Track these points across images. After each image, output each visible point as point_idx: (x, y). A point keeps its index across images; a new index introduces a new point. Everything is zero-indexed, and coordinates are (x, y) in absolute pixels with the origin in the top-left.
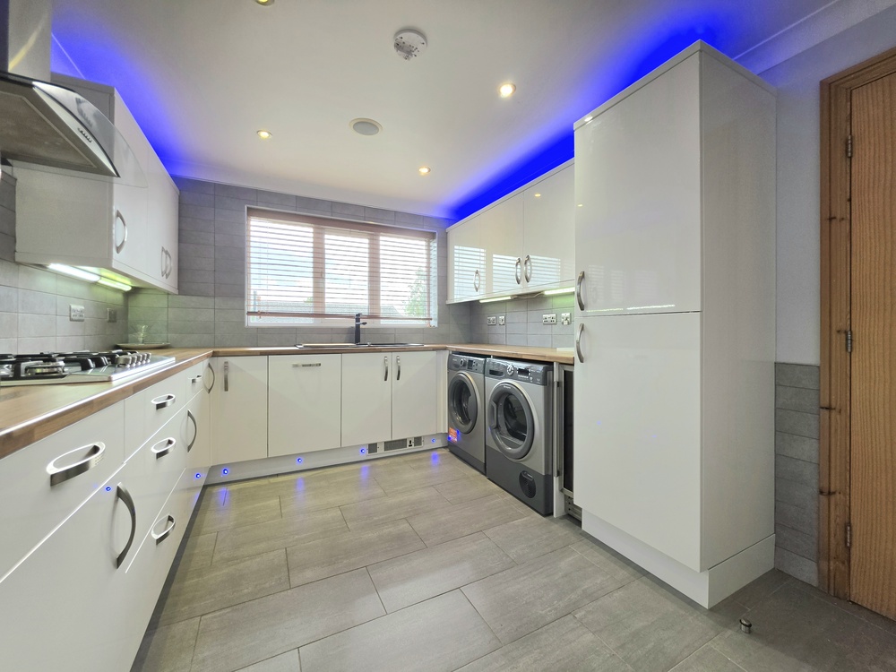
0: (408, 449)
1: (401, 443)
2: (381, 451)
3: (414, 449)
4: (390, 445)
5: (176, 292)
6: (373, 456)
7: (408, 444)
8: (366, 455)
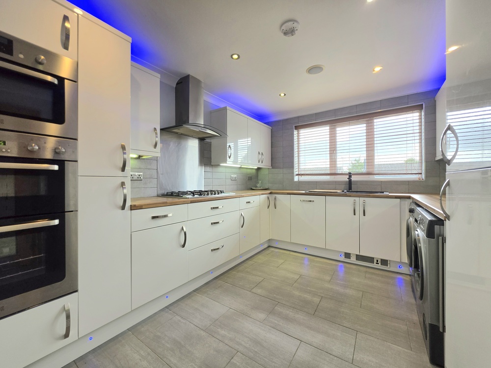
0: (374, 265)
1: (370, 260)
2: (353, 259)
3: (379, 266)
4: (359, 257)
5: (271, 167)
6: (347, 260)
7: (375, 261)
8: (343, 258)
